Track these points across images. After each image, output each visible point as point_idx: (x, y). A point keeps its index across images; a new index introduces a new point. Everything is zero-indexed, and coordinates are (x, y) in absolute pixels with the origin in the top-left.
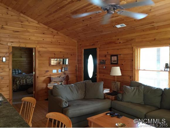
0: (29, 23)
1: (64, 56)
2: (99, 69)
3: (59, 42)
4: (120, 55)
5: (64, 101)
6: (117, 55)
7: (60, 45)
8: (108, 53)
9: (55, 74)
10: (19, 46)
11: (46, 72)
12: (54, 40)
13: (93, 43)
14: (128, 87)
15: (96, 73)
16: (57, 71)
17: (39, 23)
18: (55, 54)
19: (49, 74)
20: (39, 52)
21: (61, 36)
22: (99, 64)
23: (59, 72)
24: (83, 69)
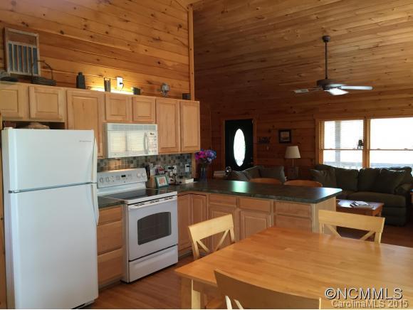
2: (258, 151)
4: (295, 129)
6: (289, 131)
8: (273, 126)
13: (245, 112)
14: (317, 171)
15: (252, 158)
22: (257, 144)
24: (225, 152)
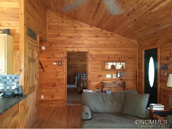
0: (82, 28)
1: (119, 60)
2: (160, 76)
3: (114, 45)
5: (85, 112)
7: (115, 47)
8: (171, 54)
9: (109, 80)
10: (73, 51)
11: (99, 76)
12: (107, 42)
13: (153, 42)
15: (157, 81)
16: (112, 76)
17: (91, 26)
18: (108, 58)
19: (102, 79)
20: (92, 55)
21: (117, 37)
22: (160, 70)
23: (114, 77)
24: (144, 75)
